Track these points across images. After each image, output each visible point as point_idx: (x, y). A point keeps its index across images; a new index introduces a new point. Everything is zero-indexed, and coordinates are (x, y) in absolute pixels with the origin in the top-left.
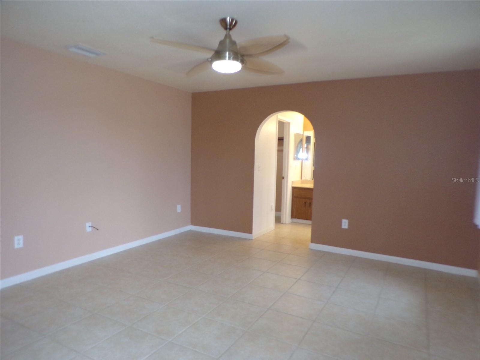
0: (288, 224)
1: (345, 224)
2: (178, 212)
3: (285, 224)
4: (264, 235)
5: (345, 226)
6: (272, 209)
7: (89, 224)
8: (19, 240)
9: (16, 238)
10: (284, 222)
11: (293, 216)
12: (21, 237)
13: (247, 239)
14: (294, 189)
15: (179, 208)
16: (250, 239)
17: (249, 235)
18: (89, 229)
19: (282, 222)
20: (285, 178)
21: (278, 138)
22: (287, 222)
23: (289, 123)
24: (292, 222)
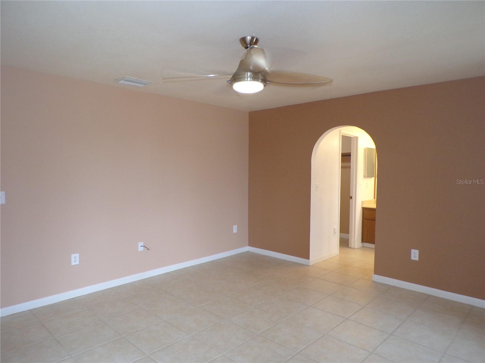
0: (357, 248)
1: (415, 255)
2: (234, 232)
3: (353, 248)
4: (324, 260)
5: (415, 257)
6: (335, 232)
7: (141, 244)
8: (75, 258)
9: (73, 256)
10: (353, 247)
11: (363, 240)
12: (77, 255)
13: (304, 265)
14: (364, 209)
15: (235, 229)
16: (307, 265)
17: (306, 260)
18: (141, 249)
19: (350, 247)
20: (352, 198)
21: (342, 153)
22: (356, 247)
23: (357, 138)
24: (363, 247)
